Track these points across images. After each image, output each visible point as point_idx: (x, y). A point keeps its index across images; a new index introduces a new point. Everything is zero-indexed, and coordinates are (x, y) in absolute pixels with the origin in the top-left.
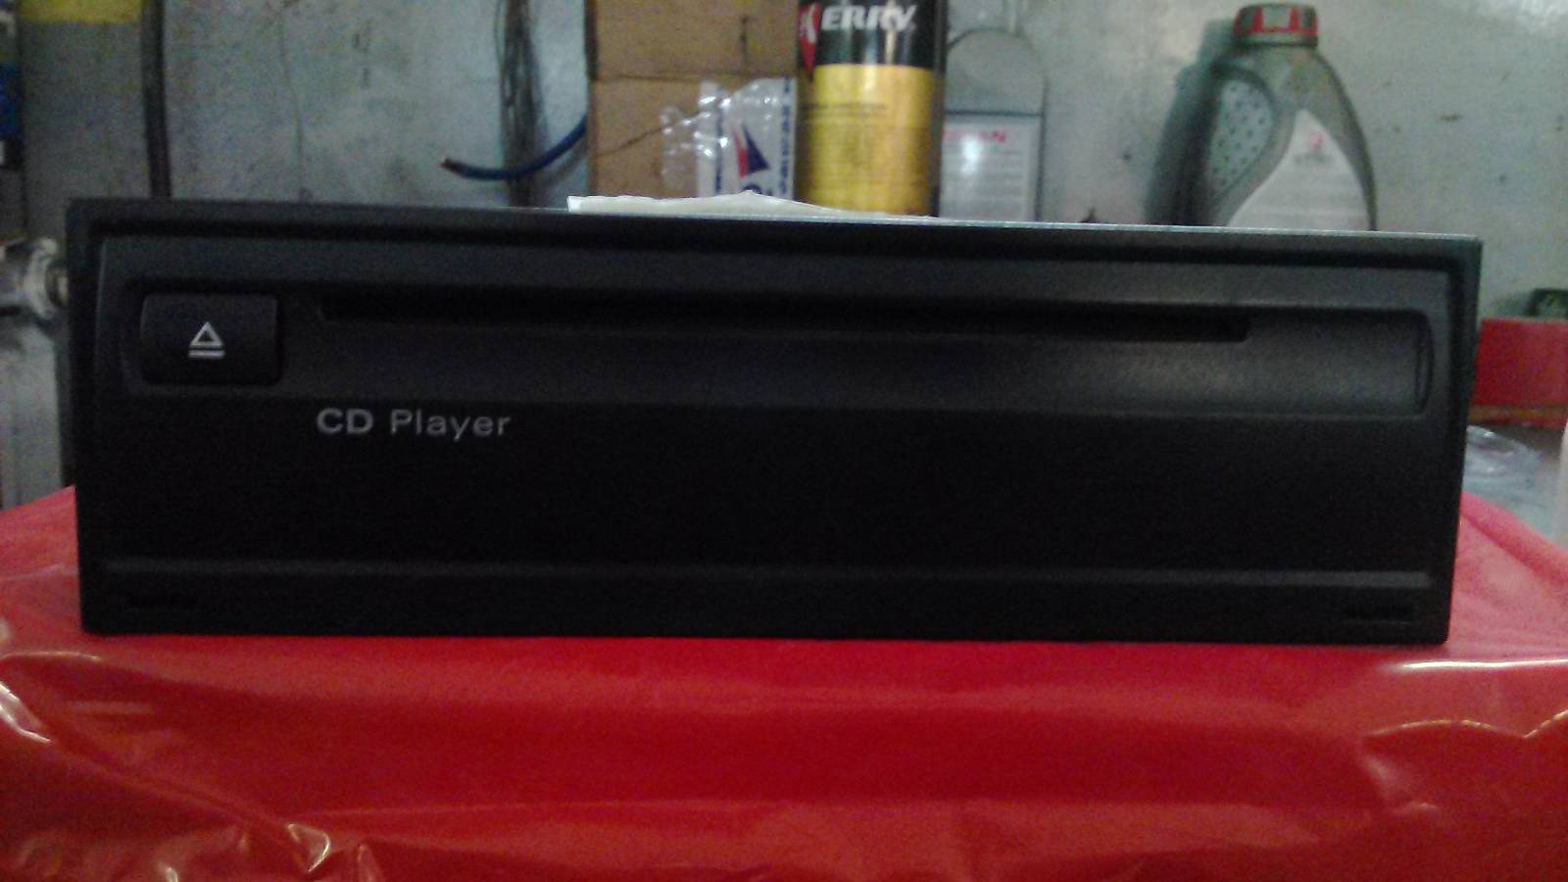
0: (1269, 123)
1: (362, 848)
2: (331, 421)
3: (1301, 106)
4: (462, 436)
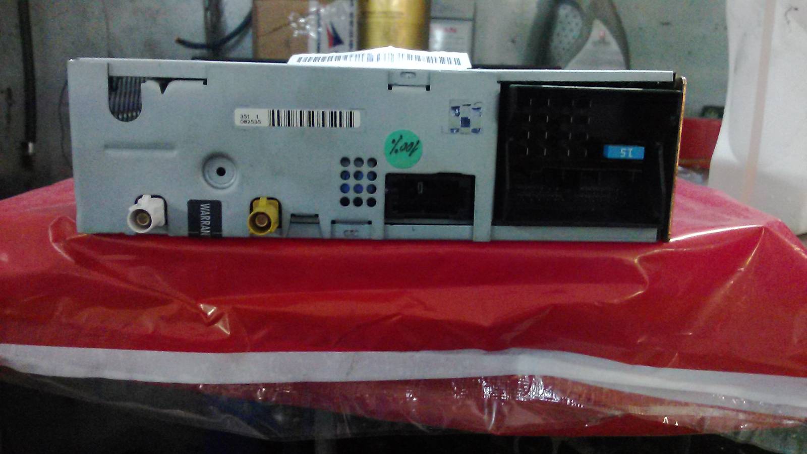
0: (581, 25)
3: (596, 18)
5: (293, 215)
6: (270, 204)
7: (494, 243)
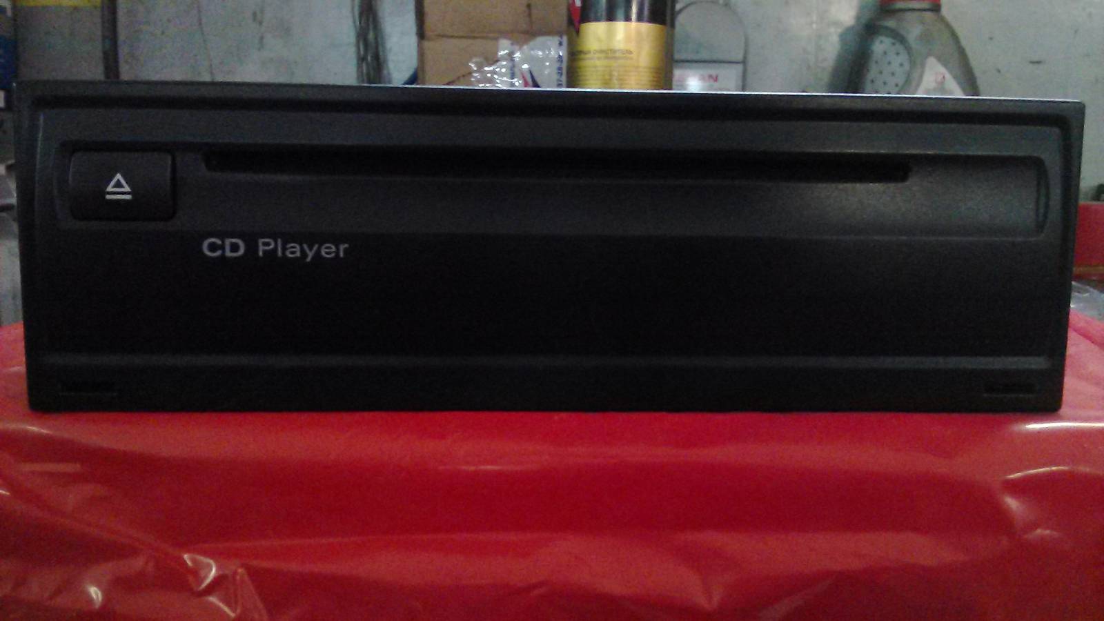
0: (907, 66)
1: (240, 570)
2: (213, 247)
3: (929, 54)
4: (313, 258)
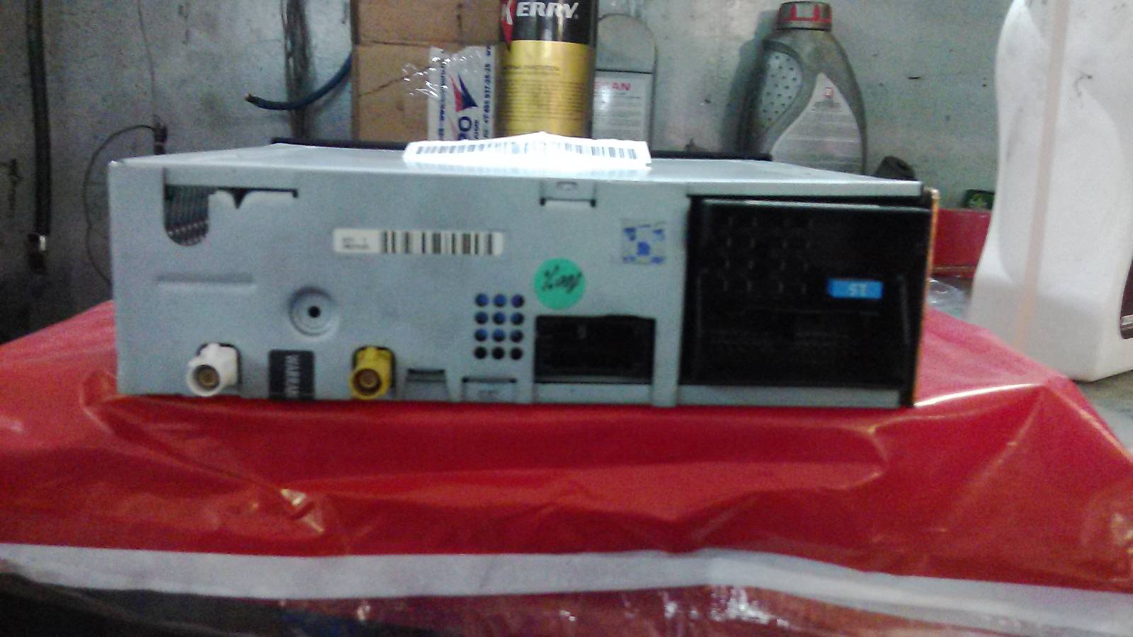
0: (799, 80)
3: (820, 71)
5: (411, 372)
6: (380, 356)
7: (681, 408)
